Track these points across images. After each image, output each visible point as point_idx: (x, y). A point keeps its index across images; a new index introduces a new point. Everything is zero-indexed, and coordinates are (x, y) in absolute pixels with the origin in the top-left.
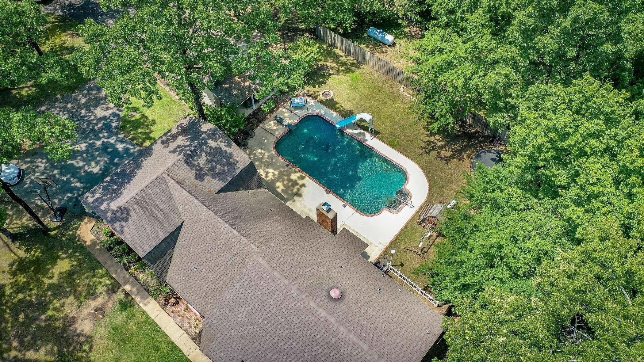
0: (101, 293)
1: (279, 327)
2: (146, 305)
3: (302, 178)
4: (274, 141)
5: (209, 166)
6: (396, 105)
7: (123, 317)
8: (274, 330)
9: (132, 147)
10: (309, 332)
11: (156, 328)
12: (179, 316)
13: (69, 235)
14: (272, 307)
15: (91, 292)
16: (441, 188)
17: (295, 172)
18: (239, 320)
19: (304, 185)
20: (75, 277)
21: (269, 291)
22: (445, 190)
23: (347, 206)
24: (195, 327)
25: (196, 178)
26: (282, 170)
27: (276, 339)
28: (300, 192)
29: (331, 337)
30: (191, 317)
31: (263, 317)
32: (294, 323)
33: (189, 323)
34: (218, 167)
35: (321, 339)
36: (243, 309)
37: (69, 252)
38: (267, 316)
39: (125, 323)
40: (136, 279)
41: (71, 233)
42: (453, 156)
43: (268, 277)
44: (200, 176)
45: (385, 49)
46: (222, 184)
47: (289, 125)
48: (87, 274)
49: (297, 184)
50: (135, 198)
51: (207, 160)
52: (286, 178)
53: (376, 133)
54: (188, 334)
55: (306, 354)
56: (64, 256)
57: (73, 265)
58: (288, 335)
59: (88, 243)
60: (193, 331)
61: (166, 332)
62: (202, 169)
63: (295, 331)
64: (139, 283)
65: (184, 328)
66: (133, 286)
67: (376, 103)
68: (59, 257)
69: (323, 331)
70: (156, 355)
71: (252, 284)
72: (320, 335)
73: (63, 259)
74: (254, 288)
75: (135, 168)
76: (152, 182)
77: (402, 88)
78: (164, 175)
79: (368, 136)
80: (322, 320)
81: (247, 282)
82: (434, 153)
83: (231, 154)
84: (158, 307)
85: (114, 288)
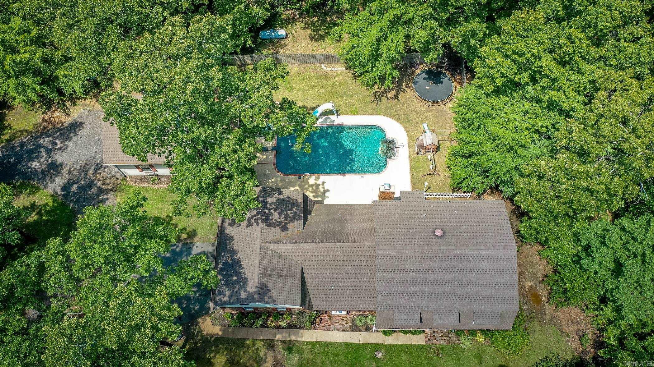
0: (265, 355)
1: (425, 276)
2: (302, 337)
3: (318, 178)
4: (273, 166)
5: (283, 216)
6: (330, 82)
7: (296, 356)
8: (425, 280)
9: (175, 247)
10: (445, 265)
11: (323, 345)
12: (329, 325)
13: (200, 340)
14: (412, 269)
15: (258, 359)
16: (408, 121)
17: (309, 178)
18: (399, 291)
19: (323, 183)
20: (236, 360)
21: (402, 261)
22: (413, 120)
23: (364, 176)
24: (346, 323)
25: (283, 231)
26: (299, 183)
27: (430, 283)
28: (326, 188)
29: (459, 258)
30: (338, 320)
31: (411, 278)
32: (433, 267)
33: (340, 324)
34: (289, 212)
35: (455, 263)
36: (395, 283)
37: (213, 349)
38: (413, 276)
39: (301, 358)
40: (279, 327)
41: (199, 337)
42: (397, 93)
43: (395, 254)
44: (284, 228)
45: (283, 43)
46: (301, 222)
47: (273, 149)
48: (242, 352)
49: (319, 185)
50: (261, 274)
51: (279, 213)
52: (307, 186)
53: (337, 112)
54: (346, 330)
55: (454, 278)
56: (212, 355)
57: (226, 355)
58: (435, 276)
59: (220, 333)
60: (347, 327)
61: (333, 341)
62: (280, 223)
63: (437, 270)
64: (283, 328)
65: (341, 330)
66: (281, 333)
67: (316, 90)
68: (209, 359)
69: (453, 257)
70: (340, 357)
71: (389, 265)
72: (453, 261)
73: (214, 357)
74: (391, 266)
75: (232, 256)
76: (261, 255)
77: (323, 67)
78: (263, 245)
79: (333, 117)
80: (447, 252)
81: (384, 266)
82: (384, 99)
83: (288, 197)
84: (312, 331)
85: (271, 345)
